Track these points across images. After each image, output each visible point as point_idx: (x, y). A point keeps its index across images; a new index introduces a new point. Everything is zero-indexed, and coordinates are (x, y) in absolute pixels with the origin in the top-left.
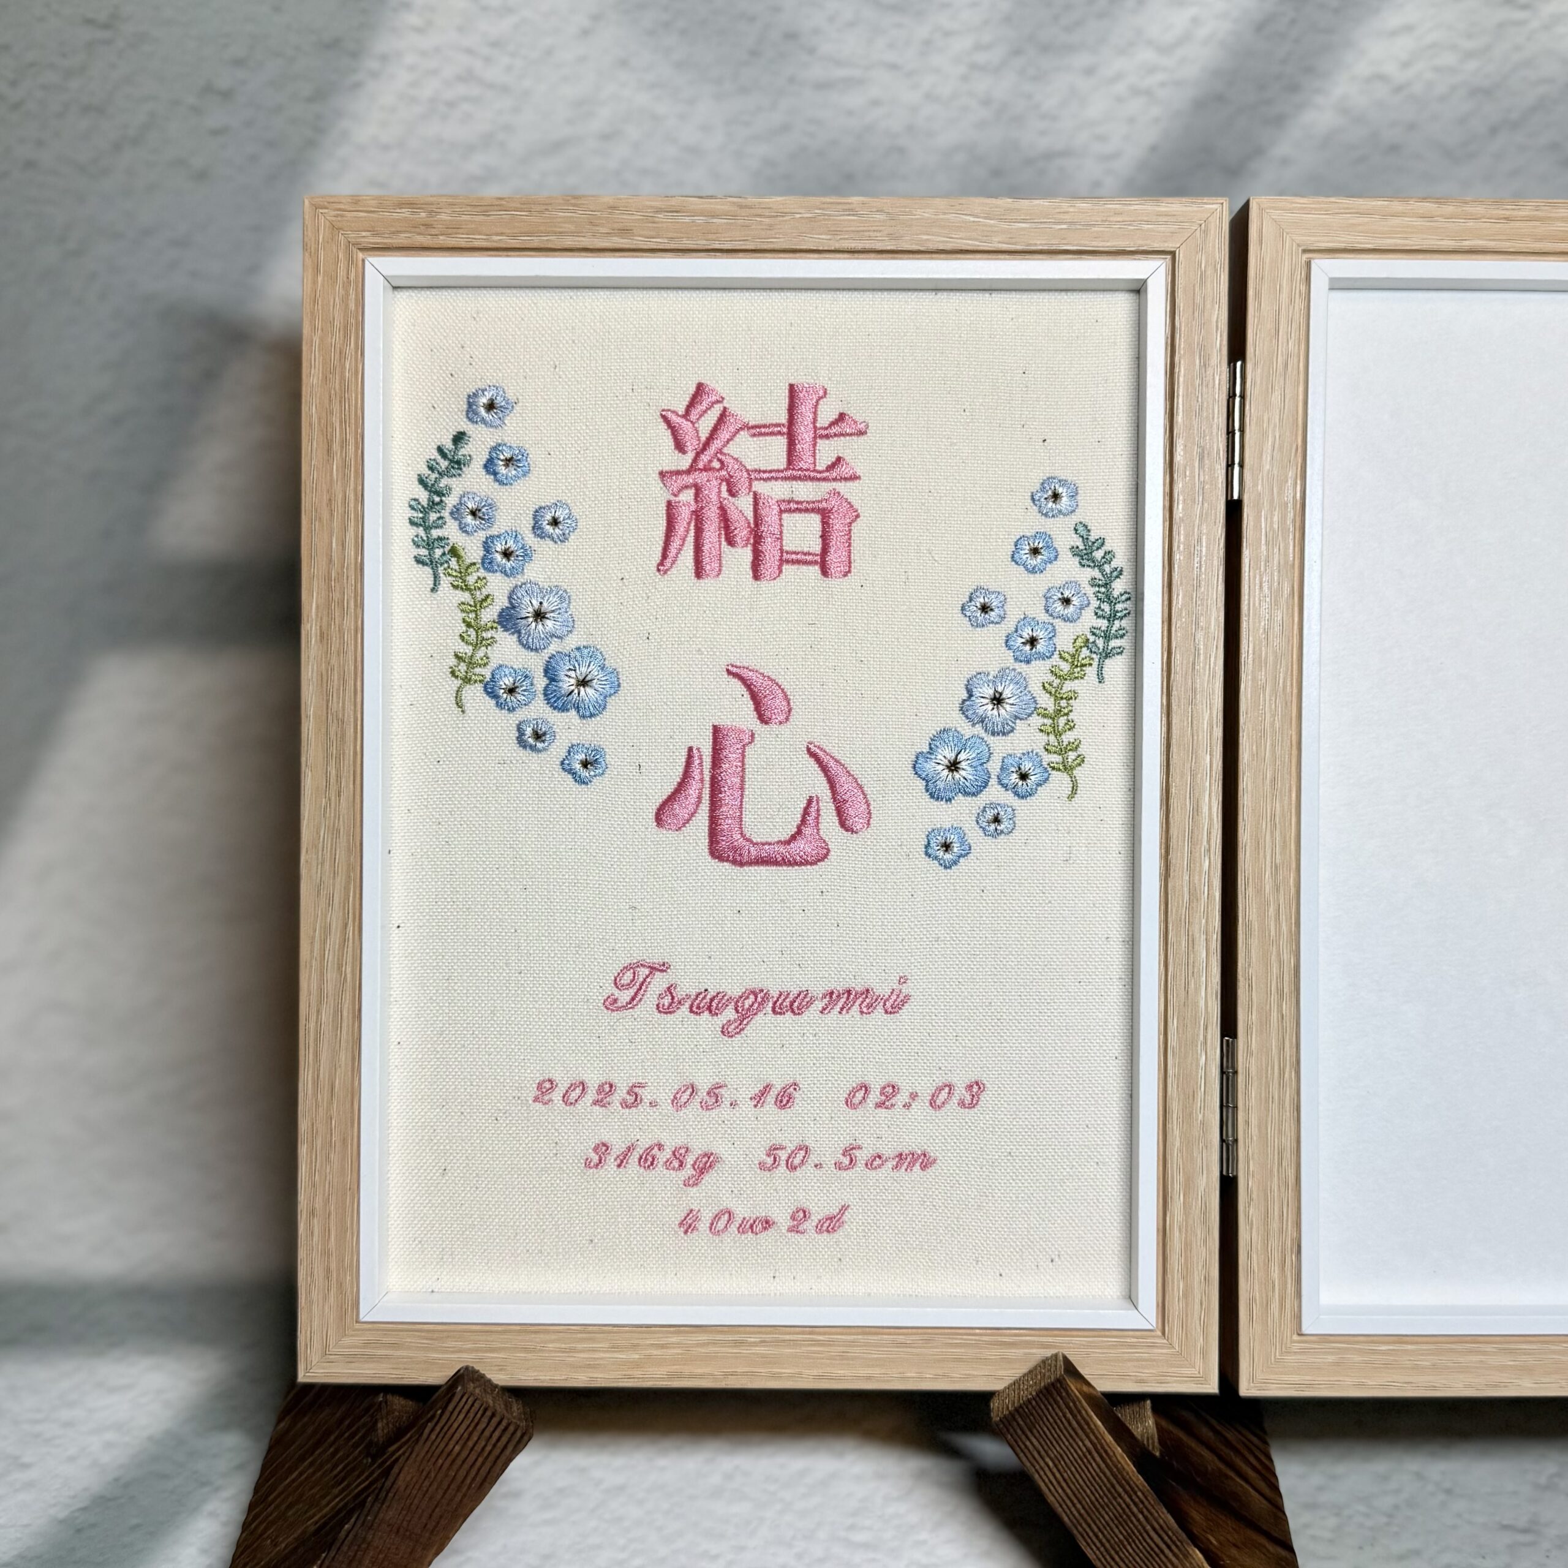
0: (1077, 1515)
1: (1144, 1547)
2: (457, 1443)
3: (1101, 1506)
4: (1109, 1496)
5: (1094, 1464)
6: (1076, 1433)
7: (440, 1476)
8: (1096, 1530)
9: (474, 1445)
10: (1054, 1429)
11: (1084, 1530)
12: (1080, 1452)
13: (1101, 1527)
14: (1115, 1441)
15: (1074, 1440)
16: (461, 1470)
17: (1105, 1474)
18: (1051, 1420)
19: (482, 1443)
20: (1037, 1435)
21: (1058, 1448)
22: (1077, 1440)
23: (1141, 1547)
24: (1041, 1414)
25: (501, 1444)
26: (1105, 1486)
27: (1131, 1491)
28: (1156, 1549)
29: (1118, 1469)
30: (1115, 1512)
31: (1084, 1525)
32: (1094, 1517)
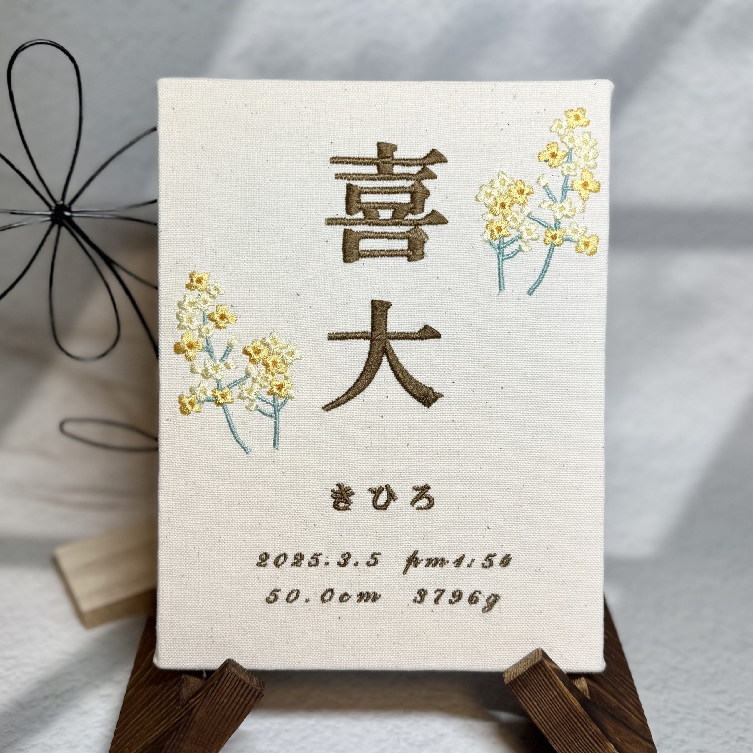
0: (549, 729)
1: (584, 744)
8: (559, 735)
11: (553, 736)
13: (562, 734)
23: (582, 744)
28: (590, 744)
31: (553, 734)
32: (558, 729)
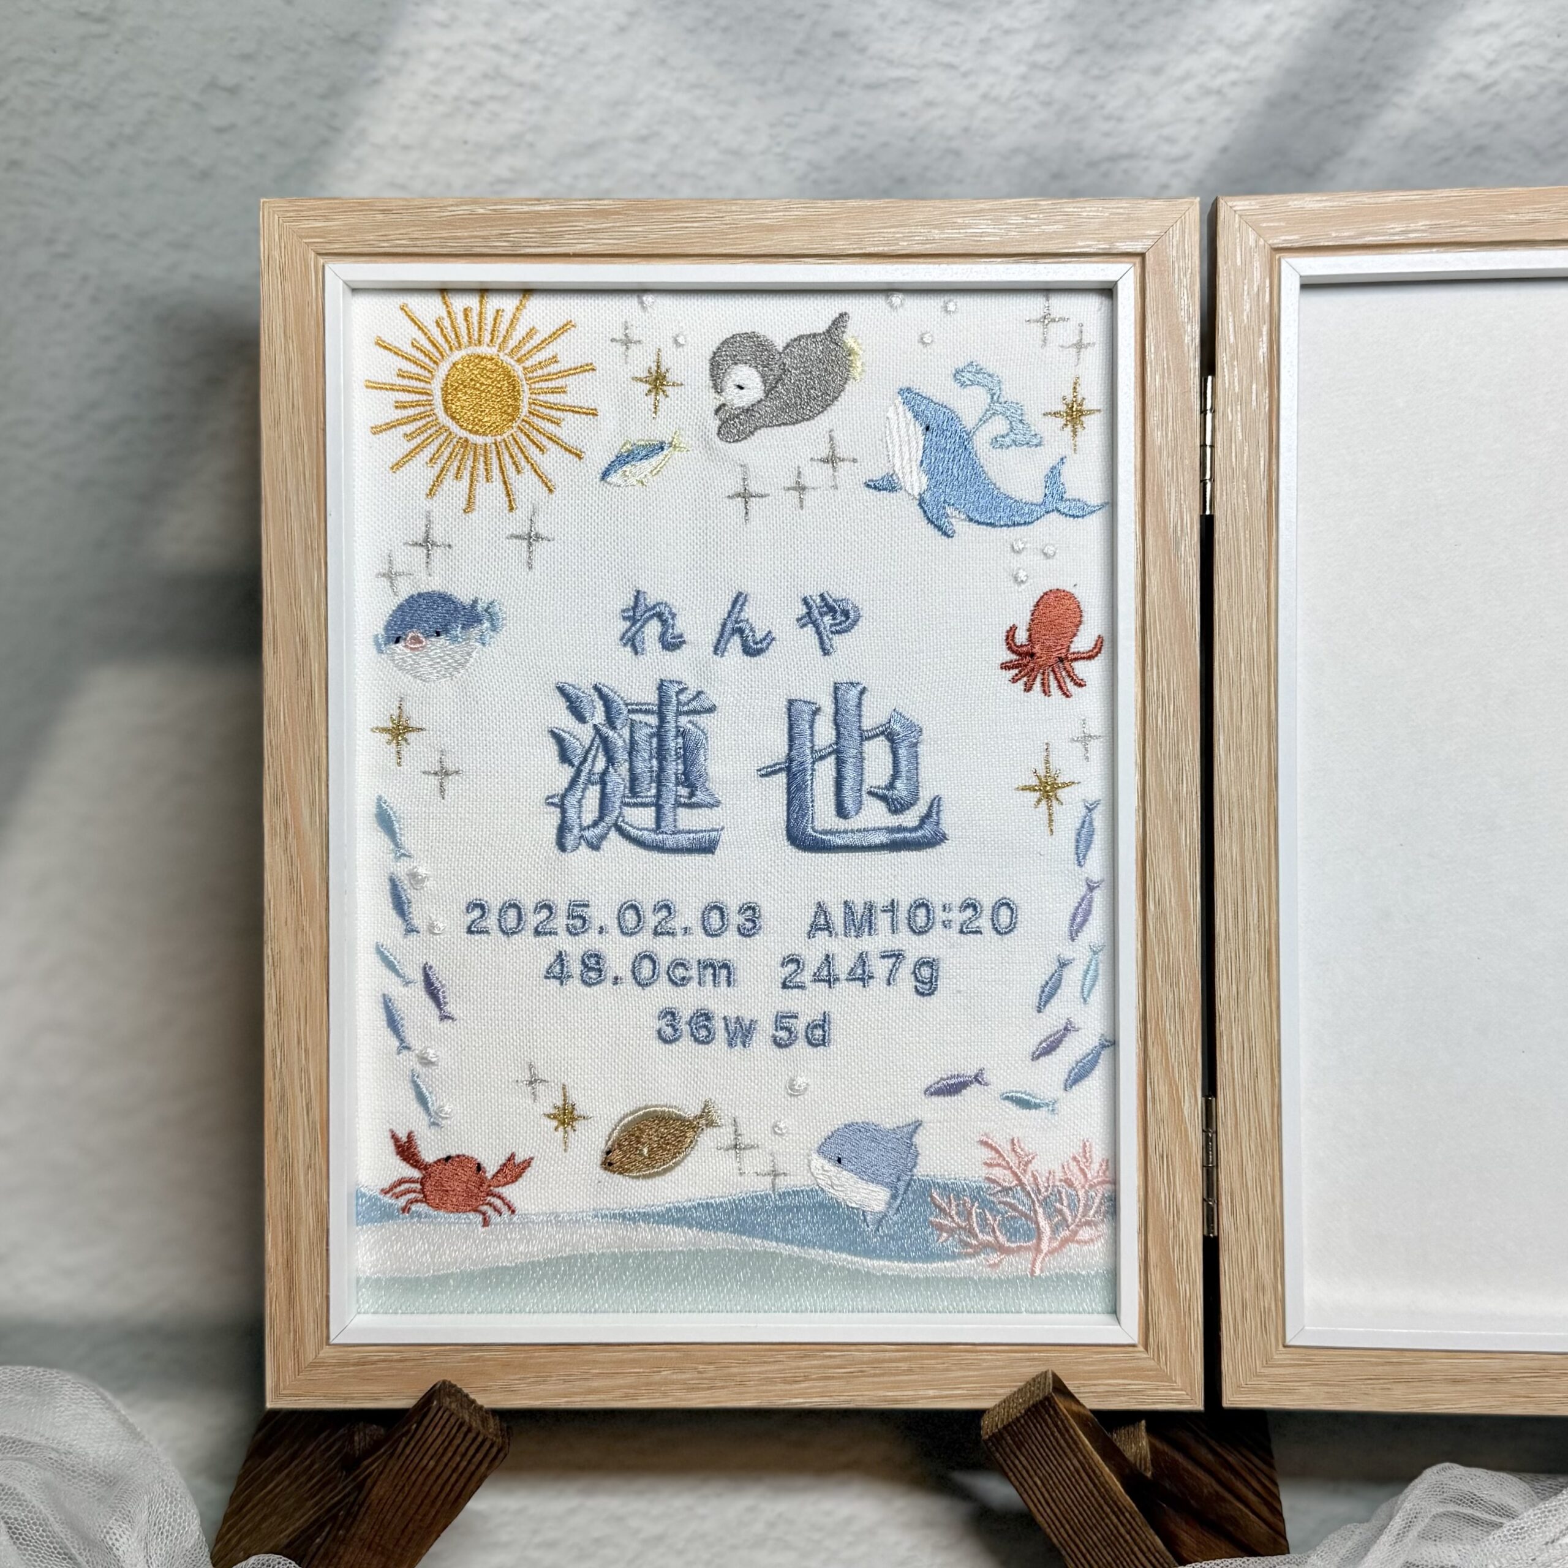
2: (431, 1458)
3: (1090, 1527)
4: (1097, 1516)
5: (1082, 1484)
6: (1065, 1452)
7: (414, 1491)
9: (449, 1460)
10: (1042, 1447)
12: (1068, 1472)
14: (1103, 1460)
15: (1063, 1459)
16: (435, 1486)
17: (1093, 1495)
18: (1039, 1438)
19: (458, 1459)
20: (1026, 1454)
21: (1047, 1467)
22: (1066, 1459)
24: (1030, 1432)
25: (476, 1460)
26: (1093, 1506)
27: (1119, 1511)
29: (1106, 1490)
30: (1103, 1532)
